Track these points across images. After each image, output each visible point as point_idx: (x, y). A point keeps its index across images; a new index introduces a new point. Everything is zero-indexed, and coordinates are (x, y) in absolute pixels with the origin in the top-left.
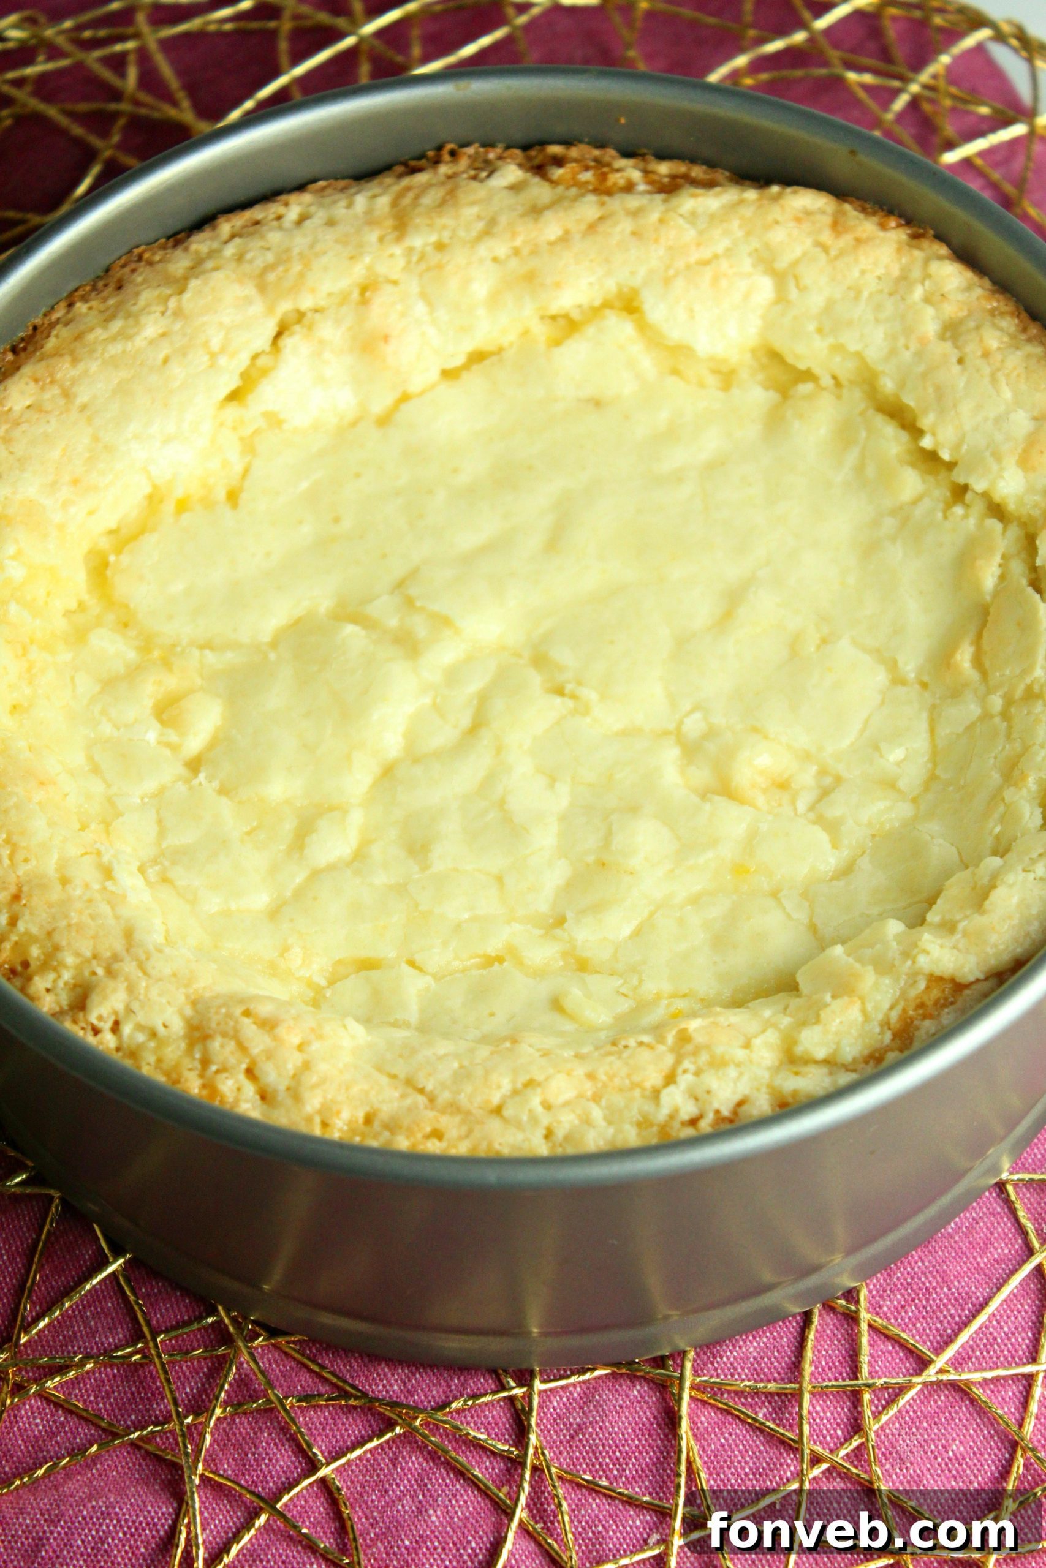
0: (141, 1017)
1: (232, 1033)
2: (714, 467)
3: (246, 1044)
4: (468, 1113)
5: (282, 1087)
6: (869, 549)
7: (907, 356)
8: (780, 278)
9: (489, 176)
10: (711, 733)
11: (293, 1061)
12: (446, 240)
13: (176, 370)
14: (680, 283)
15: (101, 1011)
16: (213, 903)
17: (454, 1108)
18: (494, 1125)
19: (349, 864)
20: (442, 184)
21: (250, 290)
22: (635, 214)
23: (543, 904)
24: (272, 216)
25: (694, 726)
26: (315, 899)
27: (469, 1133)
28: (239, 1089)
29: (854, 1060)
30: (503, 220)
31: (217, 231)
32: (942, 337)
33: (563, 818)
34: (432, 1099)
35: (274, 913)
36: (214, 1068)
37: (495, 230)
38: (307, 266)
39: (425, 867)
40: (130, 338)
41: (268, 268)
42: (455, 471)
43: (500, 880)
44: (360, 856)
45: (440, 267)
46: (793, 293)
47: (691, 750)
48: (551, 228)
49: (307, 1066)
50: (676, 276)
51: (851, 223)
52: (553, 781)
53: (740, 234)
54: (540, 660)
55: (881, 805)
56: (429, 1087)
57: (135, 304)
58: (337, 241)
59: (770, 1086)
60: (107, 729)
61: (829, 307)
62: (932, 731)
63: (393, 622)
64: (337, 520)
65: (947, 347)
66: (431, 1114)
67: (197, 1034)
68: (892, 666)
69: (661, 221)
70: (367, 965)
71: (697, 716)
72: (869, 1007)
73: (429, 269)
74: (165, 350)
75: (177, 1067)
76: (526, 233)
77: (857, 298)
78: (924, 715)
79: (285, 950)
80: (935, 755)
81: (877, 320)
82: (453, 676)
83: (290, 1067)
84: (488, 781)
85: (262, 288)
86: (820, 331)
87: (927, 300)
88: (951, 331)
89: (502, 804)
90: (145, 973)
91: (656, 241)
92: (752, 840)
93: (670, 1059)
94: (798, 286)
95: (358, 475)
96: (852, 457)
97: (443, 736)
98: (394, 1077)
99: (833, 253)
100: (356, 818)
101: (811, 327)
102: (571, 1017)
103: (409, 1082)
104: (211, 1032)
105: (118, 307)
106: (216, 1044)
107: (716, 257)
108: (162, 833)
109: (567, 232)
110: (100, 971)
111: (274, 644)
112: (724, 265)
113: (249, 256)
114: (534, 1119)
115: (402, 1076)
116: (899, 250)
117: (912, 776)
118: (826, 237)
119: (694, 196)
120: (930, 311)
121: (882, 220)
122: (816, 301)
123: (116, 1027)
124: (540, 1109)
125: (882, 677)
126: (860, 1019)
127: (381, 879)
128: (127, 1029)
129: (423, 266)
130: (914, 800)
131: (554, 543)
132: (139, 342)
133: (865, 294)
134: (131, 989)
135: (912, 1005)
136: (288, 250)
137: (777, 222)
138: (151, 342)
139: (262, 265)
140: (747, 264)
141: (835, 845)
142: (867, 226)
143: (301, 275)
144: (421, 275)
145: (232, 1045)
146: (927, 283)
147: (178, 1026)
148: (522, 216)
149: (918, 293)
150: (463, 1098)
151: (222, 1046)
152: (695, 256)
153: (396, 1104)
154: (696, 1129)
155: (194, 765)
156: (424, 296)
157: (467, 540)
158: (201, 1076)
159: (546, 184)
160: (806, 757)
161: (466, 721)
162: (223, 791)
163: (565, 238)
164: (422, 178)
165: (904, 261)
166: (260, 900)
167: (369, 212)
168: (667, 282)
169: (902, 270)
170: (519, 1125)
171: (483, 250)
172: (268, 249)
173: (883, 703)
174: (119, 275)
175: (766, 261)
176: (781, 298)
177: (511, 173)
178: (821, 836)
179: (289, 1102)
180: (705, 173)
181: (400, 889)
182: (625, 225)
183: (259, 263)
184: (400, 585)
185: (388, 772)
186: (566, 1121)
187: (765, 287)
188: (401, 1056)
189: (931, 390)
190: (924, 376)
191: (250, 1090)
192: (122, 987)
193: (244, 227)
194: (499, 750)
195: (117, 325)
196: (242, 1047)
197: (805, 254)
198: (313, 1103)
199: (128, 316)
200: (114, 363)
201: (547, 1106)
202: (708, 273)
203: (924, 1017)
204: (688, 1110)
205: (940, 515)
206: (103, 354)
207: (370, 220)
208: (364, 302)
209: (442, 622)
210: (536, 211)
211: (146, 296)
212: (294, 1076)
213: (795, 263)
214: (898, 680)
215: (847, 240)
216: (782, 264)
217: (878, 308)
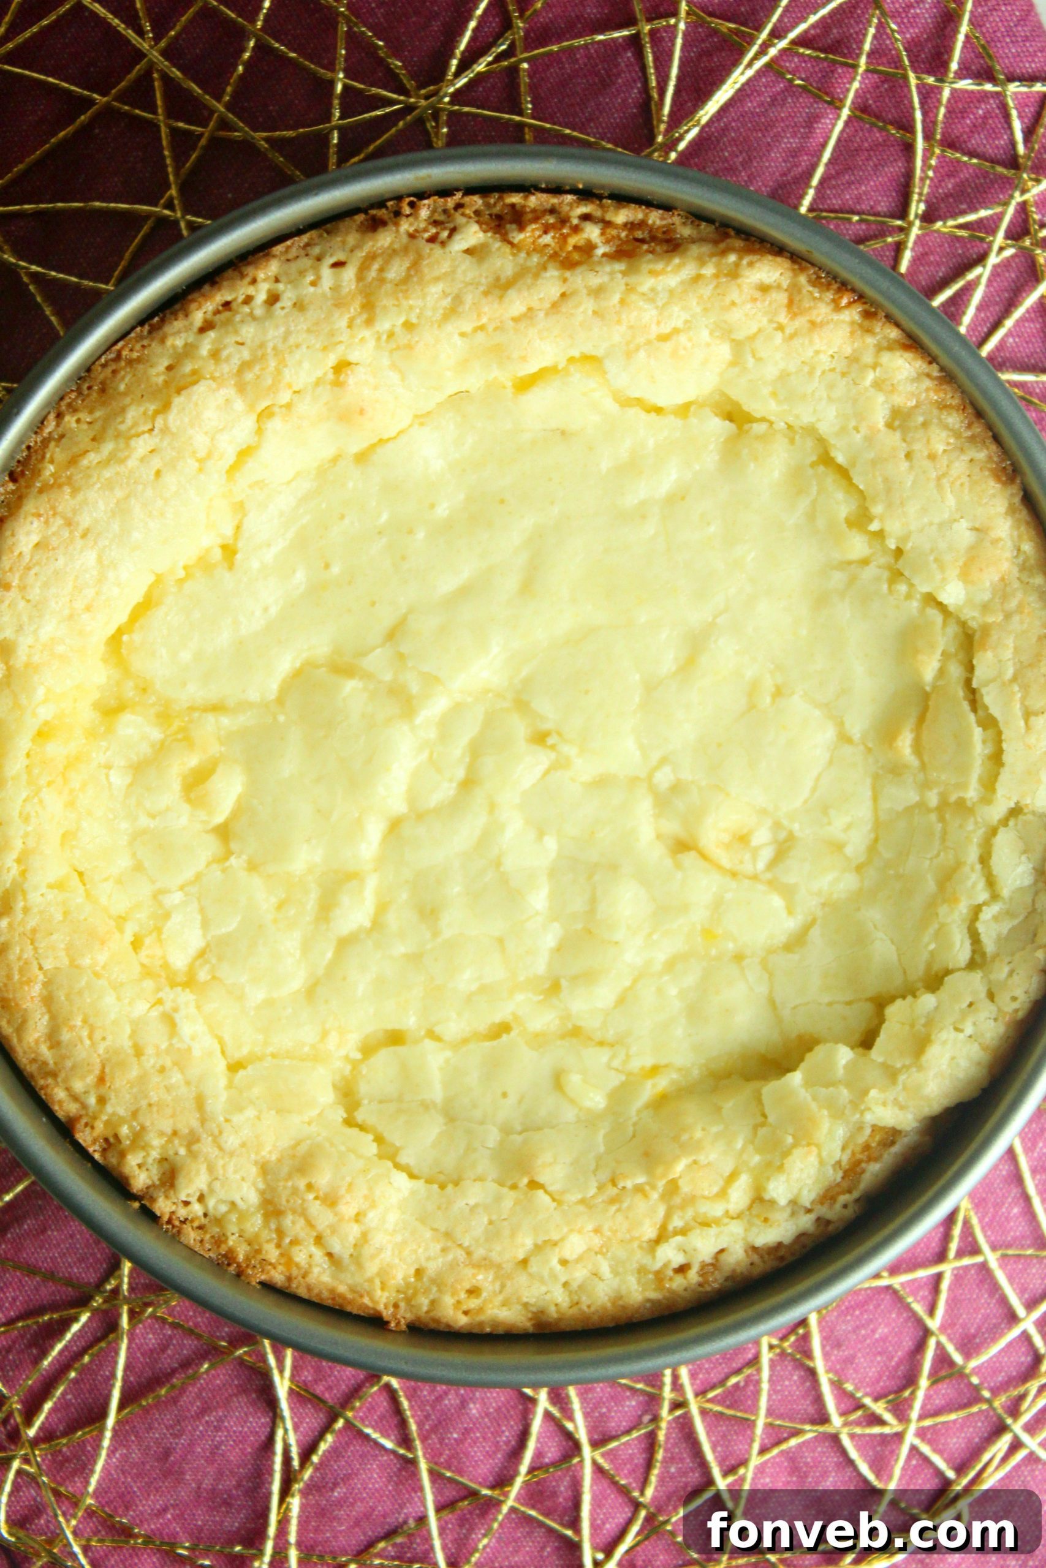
0: (222, 1194)
1: (299, 1210)
2: (676, 499)
3: (313, 1222)
4: (499, 1267)
5: (346, 1256)
6: (821, 601)
7: (858, 438)
8: (738, 346)
9: (450, 236)
10: (677, 788)
11: (354, 1231)
12: (414, 320)
13: (170, 480)
14: (642, 354)
15: (188, 1189)
16: (257, 995)
17: (485, 1264)
18: (522, 1279)
19: (370, 931)
20: (406, 250)
21: (228, 391)
22: (597, 292)
23: (540, 966)
24: (241, 298)
25: (664, 778)
26: (344, 979)
27: (503, 1286)
28: (311, 1256)
29: (813, 1203)
30: (469, 299)
31: (191, 318)
32: (889, 425)
33: (553, 873)
34: (469, 1253)
35: (311, 992)
36: (287, 1240)
37: (460, 310)
38: (282, 363)
39: (436, 934)
40: (122, 461)
41: (245, 366)
42: (432, 506)
43: (500, 941)
44: (377, 924)
45: (409, 347)
46: (750, 362)
47: (663, 801)
48: (516, 303)
49: (365, 1237)
50: (637, 349)
51: (806, 304)
52: (541, 834)
53: (698, 310)
54: (522, 705)
55: (830, 877)
56: (466, 1244)
57: (123, 422)
58: (309, 331)
59: (744, 1239)
60: (144, 821)
61: (784, 376)
62: (875, 799)
63: (388, 677)
64: (327, 566)
65: (894, 439)
66: (469, 1272)
67: (270, 1208)
68: (840, 724)
69: (622, 302)
70: (395, 1038)
71: (667, 769)
72: (824, 1154)
73: (398, 348)
74: (156, 463)
75: (257, 1235)
76: (491, 311)
77: (811, 373)
78: (868, 782)
79: (325, 1034)
80: (878, 825)
81: (830, 399)
82: (446, 725)
83: (351, 1240)
84: (486, 839)
85: (241, 388)
86: (774, 394)
87: (877, 385)
88: (899, 419)
89: (498, 863)
90: (220, 1148)
91: (619, 322)
92: (718, 905)
93: (661, 1211)
94: (754, 356)
95: (342, 517)
96: (803, 504)
97: (444, 791)
98: (435, 1230)
99: (788, 331)
100: (372, 883)
101: (766, 391)
102: (572, 1101)
103: (448, 1235)
104: (283, 1208)
105: (107, 421)
106: (288, 1221)
107: (676, 331)
108: (205, 924)
109: (530, 309)
110: (182, 1151)
111: (280, 701)
112: (683, 339)
113: (225, 354)
114: (554, 1276)
115: (443, 1229)
116: (852, 333)
117: (857, 843)
118: (783, 318)
119: (653, 273)
120: (881, 398)
121: (837, 297)
122: (771, 371)
123: (201, 1199)
124: (559, 1267)
125: (829, 733)
126: (816, 1163)
127: (401, 949)
128: (211, 1203)
129: (393, 345)
130: (859, 869)
131: (528, 587)
132: (132, 463)
133: (818, 373)
134: (211, 1169)
135: (858, 1149)
136: (262, 345)
137: (733, 304)
138: (142, 460)
139: (238, 363)
140: (705, 335)
141: (790, 911)
142: (823, 308)
143: (278, 372)
144: (391, 352)
145: (301, 1222)
146: (878, 370)
147: (253, 1198)
148: (486, 293)
149: (870, 376)
150: (494, 1256)
151: (293, 1222)
152: (655, 331)
153: (440, 1260)
154: (685, 1278)
155: (224, 832)
156: (394, 366)
157: (447, 584)
158: (278, 1246)
159: (507, 249)
160: (763, 812)
161: (460, 773)
162: (252, 867)
163: (529, 314)
164: (385, 239)
165: (856, 345)
166: (297, 982)
167: (336, 289)
168: (629, 355)
169: (854, 351)
170: (542, 1281)
171: (452, 328)
172: (242, 344)
173: (831, 763)
174: (101, 377)
175: (725, 332)
176: (736, 361)
177: (472, 235)
178: (777, 902)
179: (353, 1268)
180: (662, 219)
181: (415, 959)
182: (588, 305)
183: (236, 361)
184: (392, 635)
185: (395, 826)
186: (579, 1274)
187: (724, 351)
188: (439, 1208)
189: (880, 479)
190: (874, 463)
191: (318, 1254)
192: (203, 1168)
193: (217, 312)
194: (492, 807)
195: (108, 447)
196: (310, 1224)
197: (760, 331)
198: (372, 1268)
199: (118, 436)
200: (109, 486)
201: (564, 1262)
202: (668, 347)
203: (870, 1159)
204: (678, 1260)
205: (885, 587)
206: (98, 478)
207: (339, 302)
208: (338, 384)
209: (431, 680)
210: (501, 287)
211: (133, 414)
212: (355, 1245)
213: (752, 338)
214: (844, 738)
215: (801, 322)
216: (740, 335)
217: (831, 387)
